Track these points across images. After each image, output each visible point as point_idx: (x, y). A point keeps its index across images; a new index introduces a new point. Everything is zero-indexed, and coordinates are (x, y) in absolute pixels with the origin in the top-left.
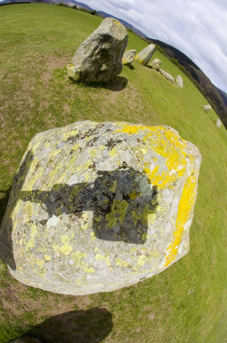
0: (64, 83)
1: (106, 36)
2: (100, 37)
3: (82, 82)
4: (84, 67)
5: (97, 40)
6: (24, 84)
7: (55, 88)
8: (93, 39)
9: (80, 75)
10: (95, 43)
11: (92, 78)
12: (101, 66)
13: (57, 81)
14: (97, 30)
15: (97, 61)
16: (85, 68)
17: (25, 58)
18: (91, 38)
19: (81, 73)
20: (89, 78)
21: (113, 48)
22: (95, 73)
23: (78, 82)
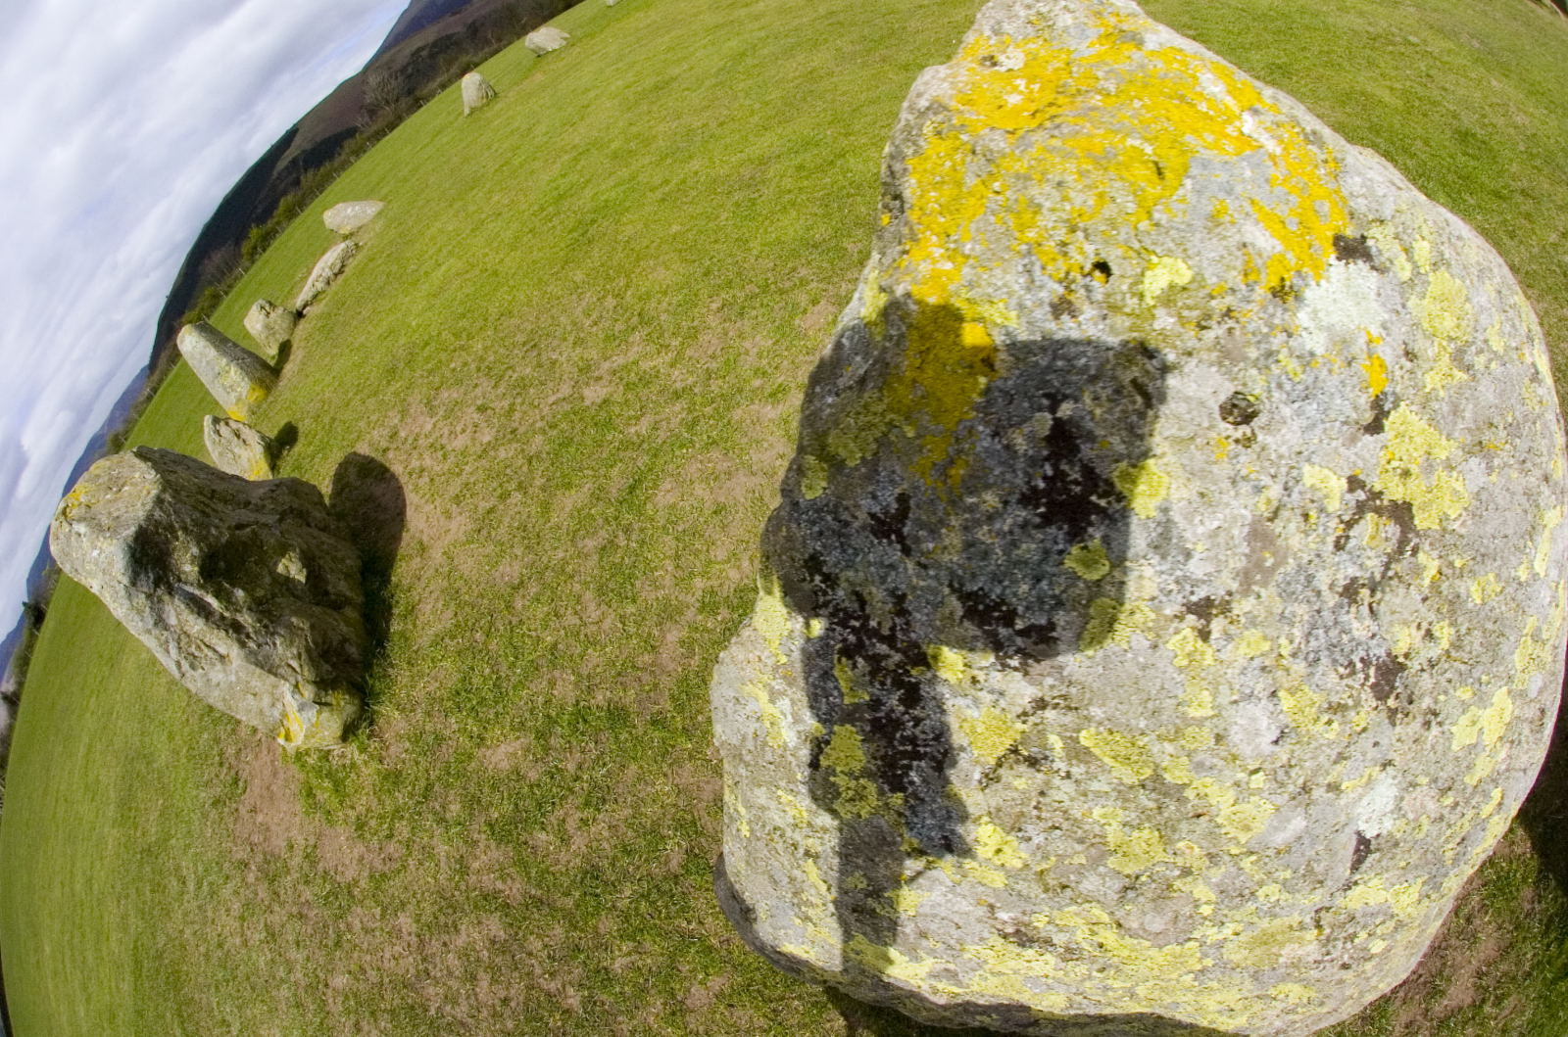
0: (374, 765)
1: (138, 555)
2: (146, 584)
3: (363, 678)
4: (293, 669)
5: (160, 601)
6: (386, 965)
7: (397, 814)
8: (152, 622)
9: (333, 689)
10: (173, 613)
11: (345, 626)
12: (287, 581)
13: (363, 802)
14: (107, 599)
15: (258, 605)
16: (295, 664)
17: (254, 955)
18: (149, 632)
19: (323, 684)
20: (345, 640)
21: (195, 523)
22: (317, 610)
23: (364, 696)
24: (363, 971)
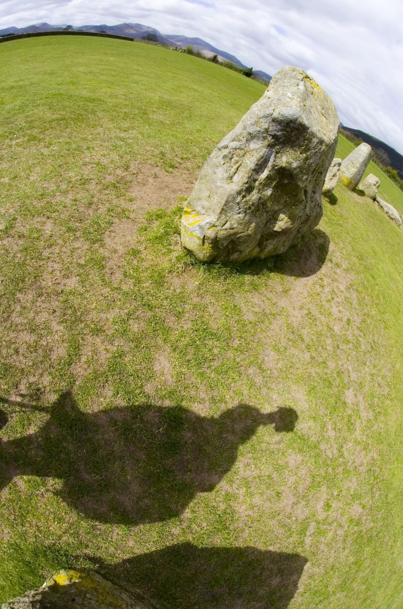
1: (292, 125)
2: (273, 129)
3: (219, 263)
4: (224, 224)
5: (264, 138)
8: (251, 131)
9: (212, 247)
10: (257, 146)
11: (248, 251)
12: (274, 219)
13: (148, 256)
14: (262, 101)
15: (263, 204)
16: (227, 225)
18: (245, 128)
19: (215, 242)
20: (241, 252)
21: (310, 166)
22: (258, 237)
23: (210, 263)
24: (50, 246)
